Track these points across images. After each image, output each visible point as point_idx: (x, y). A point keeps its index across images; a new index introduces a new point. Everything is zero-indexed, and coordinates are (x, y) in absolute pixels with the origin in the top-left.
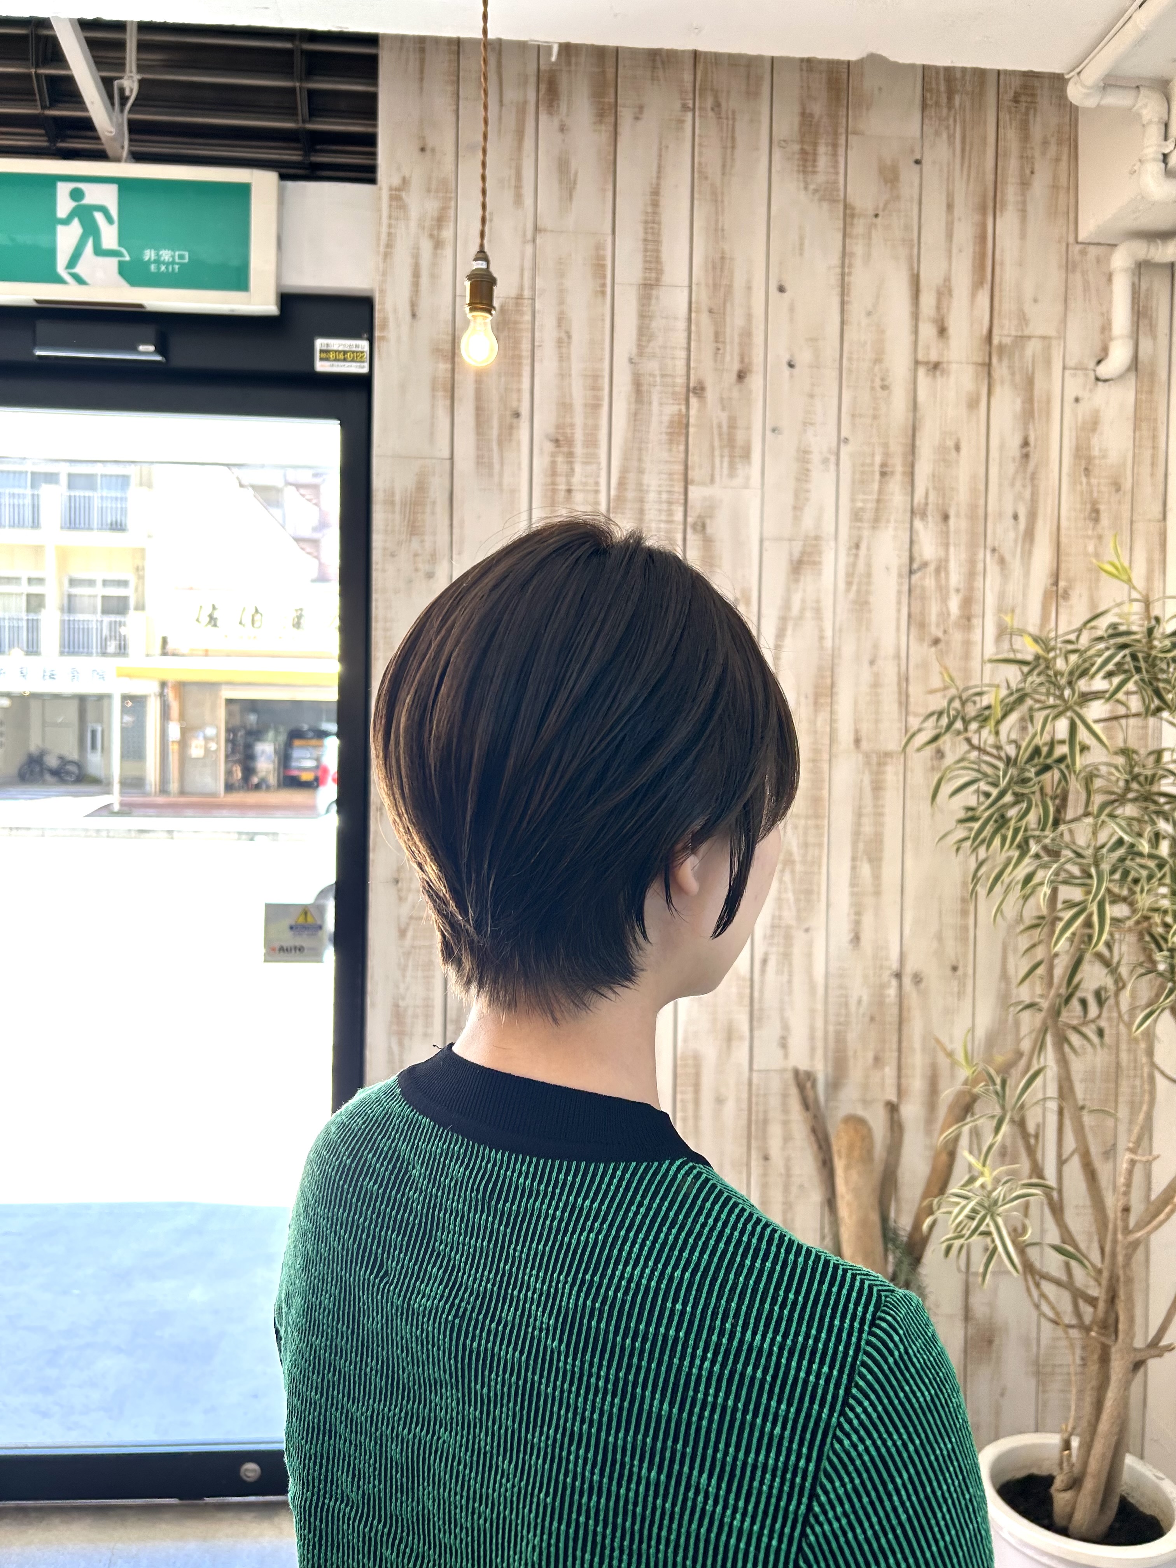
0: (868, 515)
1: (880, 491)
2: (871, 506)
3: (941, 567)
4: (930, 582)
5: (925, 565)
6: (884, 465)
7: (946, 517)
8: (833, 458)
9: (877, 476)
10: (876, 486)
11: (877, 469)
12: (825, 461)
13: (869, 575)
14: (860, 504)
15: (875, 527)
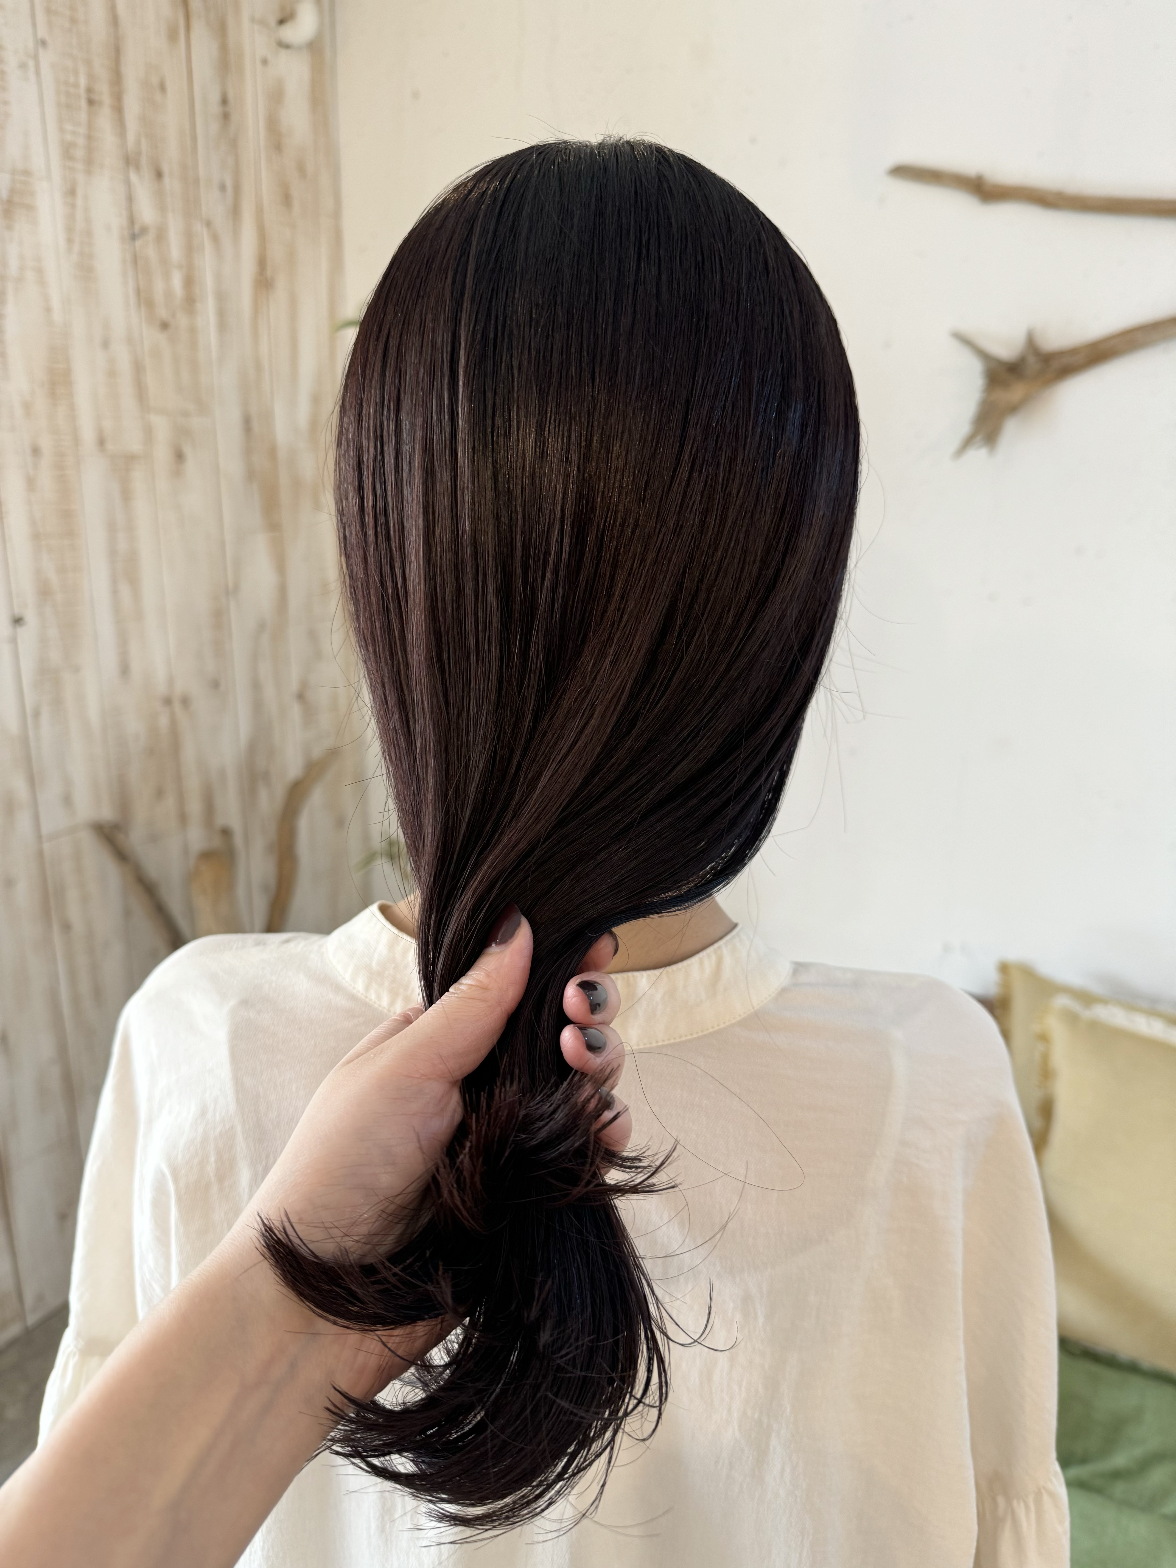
0: (80, 153)
1: (90, 125)
2: (81, 141)
3: (161, 237)
4: (151, 252)
5: (144, 230)
6: (89, 90)
7: (159, 175)
8: (31, 63)
9: (83, 103)
10: (83, 116)
11: (82, 91)
12: (23, 66)
13: (89, 233)
14: (69, 137)
15: (89, 172)
